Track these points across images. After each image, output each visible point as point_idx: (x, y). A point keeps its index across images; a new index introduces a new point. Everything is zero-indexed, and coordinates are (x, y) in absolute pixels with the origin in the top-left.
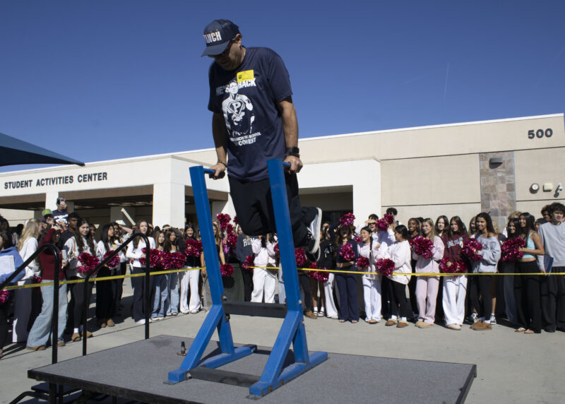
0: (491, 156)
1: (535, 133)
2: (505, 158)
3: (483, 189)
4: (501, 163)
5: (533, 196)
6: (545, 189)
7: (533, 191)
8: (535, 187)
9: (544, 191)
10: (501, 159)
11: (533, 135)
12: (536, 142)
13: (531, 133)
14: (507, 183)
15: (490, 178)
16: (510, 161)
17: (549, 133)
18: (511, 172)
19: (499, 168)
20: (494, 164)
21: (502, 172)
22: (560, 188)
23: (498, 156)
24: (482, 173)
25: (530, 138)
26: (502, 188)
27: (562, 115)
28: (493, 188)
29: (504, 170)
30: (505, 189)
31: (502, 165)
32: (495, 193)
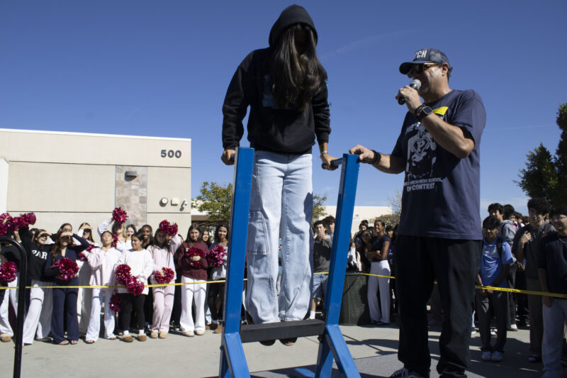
0: (127, 169)
1: (167, 152)
2: (139, 172)
3: (117, 200)
4: (135, 177)
5: (162, 209)
6: (173, 203)
7: (162, 204)
8: (164, 201)
9: (172, 205)
10: (136, 172)
11: (165, 154)
12: (167, 161)
13: (163, 152)
14: (140, 195)
15: (125, 189)
16: (143, 175)
17: (178, 154)
18: (144, 186)
19: (134, 181)
20: (130, 177)
21: (136, 185)
22: (186, 203)
23: (133, 169)
24: (117, 184)
25: (162, 156)
26: (135, 200)
27: (190, 140)
28: (127, 199)
29: (138, 183)
30: (138, 201)
31: (136, 179)
32: (129, 204)
